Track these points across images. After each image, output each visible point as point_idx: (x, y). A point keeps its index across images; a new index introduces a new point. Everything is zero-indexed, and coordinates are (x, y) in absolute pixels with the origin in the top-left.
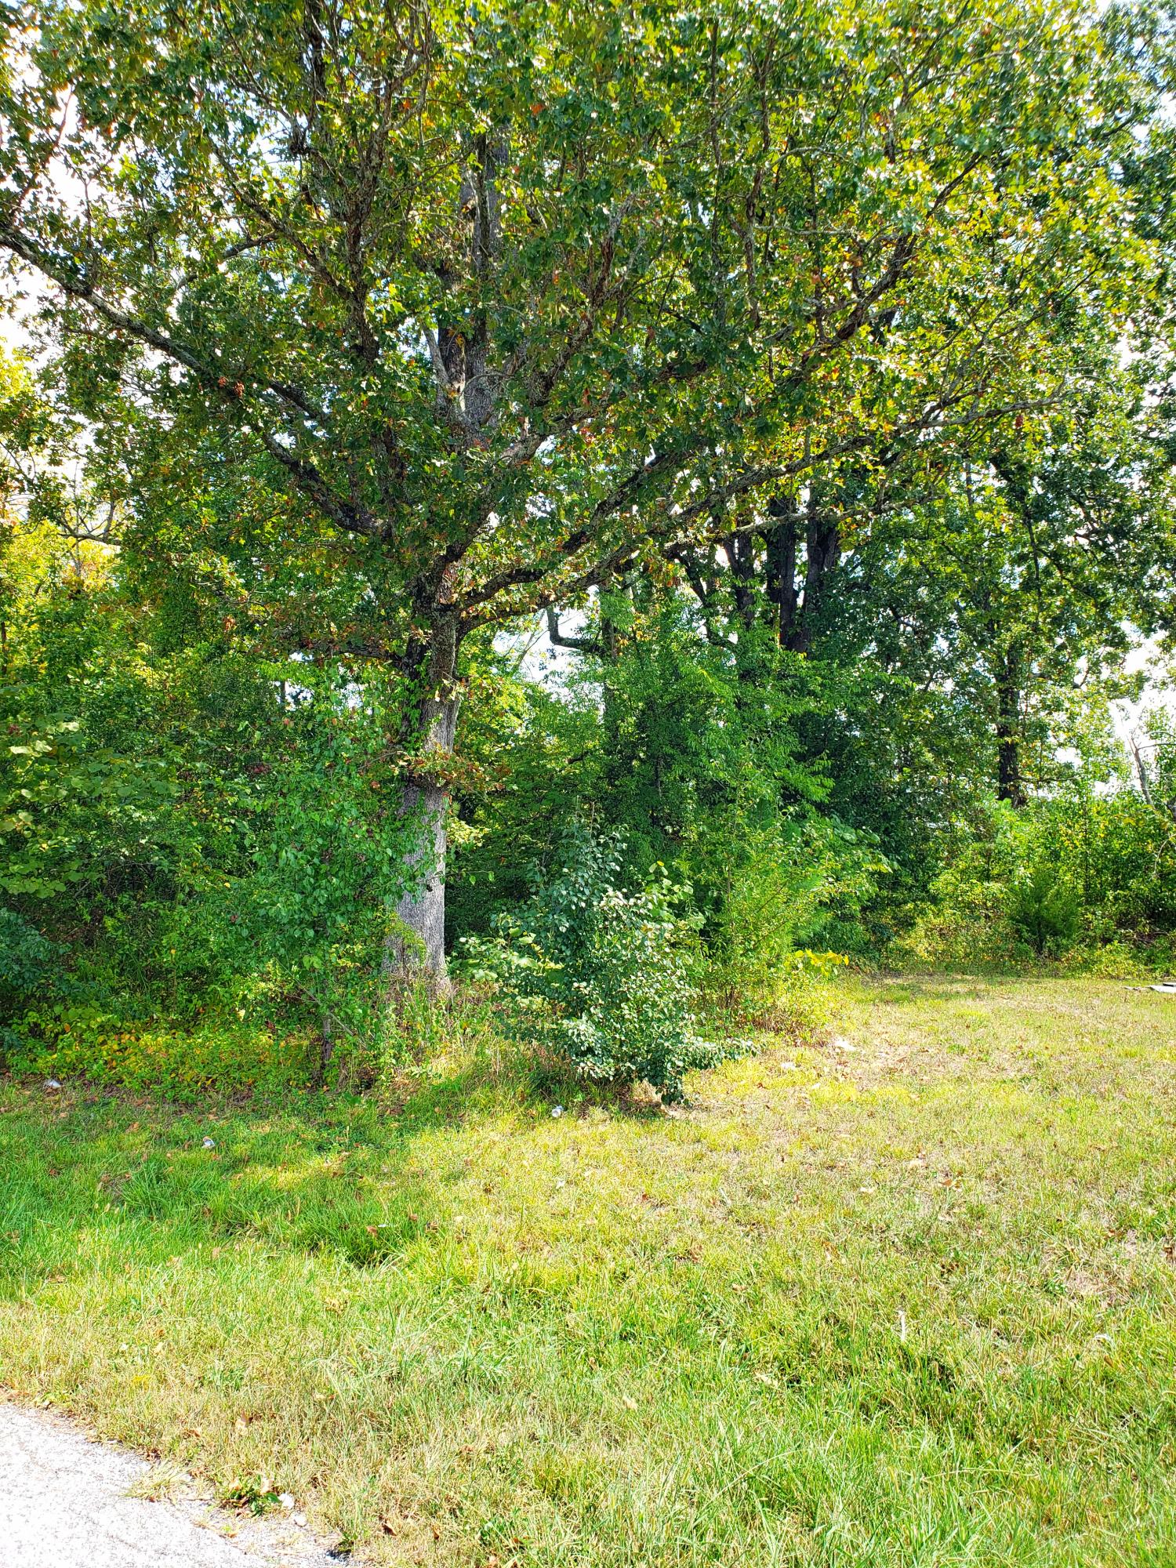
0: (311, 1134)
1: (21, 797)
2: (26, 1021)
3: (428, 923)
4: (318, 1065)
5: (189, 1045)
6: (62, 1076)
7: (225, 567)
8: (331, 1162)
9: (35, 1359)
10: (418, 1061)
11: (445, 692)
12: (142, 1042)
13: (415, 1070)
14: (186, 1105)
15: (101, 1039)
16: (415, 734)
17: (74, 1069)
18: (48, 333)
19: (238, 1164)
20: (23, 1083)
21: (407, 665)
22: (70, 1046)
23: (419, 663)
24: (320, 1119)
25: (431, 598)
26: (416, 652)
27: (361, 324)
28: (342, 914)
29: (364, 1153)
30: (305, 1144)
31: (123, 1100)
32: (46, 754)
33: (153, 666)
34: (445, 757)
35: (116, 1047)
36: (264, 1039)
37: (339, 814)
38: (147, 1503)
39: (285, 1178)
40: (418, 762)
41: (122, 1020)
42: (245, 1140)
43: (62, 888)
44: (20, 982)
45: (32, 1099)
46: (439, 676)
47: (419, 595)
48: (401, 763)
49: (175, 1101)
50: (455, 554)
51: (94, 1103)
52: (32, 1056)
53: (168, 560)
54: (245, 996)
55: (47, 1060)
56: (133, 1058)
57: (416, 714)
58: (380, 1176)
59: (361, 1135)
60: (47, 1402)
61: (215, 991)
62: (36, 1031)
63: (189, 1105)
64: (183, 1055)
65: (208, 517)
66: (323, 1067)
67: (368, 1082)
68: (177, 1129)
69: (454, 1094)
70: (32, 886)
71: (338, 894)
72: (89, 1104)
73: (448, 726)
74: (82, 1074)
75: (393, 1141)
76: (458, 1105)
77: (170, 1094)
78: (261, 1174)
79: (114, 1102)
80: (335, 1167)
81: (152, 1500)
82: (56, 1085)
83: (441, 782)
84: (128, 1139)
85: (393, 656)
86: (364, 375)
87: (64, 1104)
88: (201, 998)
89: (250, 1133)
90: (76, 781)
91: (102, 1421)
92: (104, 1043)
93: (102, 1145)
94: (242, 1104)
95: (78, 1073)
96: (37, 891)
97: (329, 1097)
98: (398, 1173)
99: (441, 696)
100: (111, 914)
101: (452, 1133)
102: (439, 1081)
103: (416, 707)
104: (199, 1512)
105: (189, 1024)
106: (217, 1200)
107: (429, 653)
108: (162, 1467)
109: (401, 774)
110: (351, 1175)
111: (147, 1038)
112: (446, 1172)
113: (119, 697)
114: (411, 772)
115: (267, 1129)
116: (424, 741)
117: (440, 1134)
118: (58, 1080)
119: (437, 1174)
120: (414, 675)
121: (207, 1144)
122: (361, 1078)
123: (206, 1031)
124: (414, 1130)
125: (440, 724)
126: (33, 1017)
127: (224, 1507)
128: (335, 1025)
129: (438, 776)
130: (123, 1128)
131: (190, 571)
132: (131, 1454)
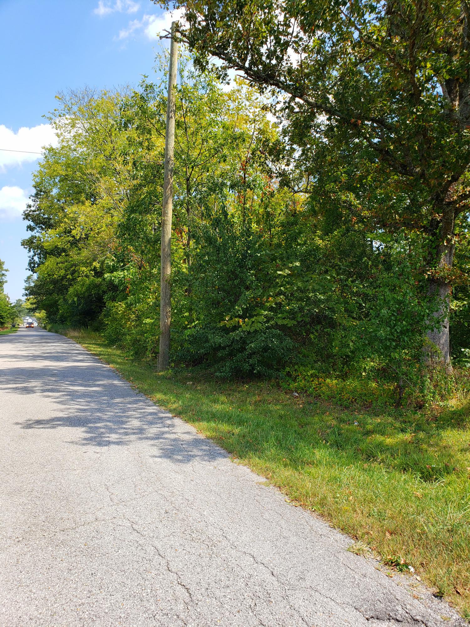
0: (398, 425)
1: (281, 290)
2: (285, 370)
3: (442, 342)
4: (398, 397)
5: (344, 384)
6: (299, 392)
7: (351, 197)
8: (408, 437)
9: (307, 493)
10: (442, 400)
11: (449, 241)
12: (327, 382)
13: (441, 403)
14: (346, 407)
15: (312, 379)
16: (435, 260)
17: (303, 390)
18: (283, 116)
19: (368, 433)
20: (286, 393)
21: (430, 230)
22: (301, 381)
23: (436, 229)
24: (401, 419)
25: (443, 200)
26: (434, 224)
27: (414, 84)
28: (407, 337)
29: (421, 435)
30: (395, 428)
31: (321, 403)
32: (288, 275)
33: (322, 240)
34: (449, 270)
35: (317, 383)
36: (374, 385)
37: (404, 295)
38: (355, 555)
39: (389, 441)
40: (436, 273)
41: (319, 373)
42: (371, 424)
43: (295, 323)
44: (283, 356)
45: (290, 399)
46: (446, 234)
47: (437, 199)
48: (429, 273)
49: (341, 405)
50: (455, 179)
51: (311, 403)
52: (288, 383)
53: (330, 197)
54: (365, 368)
55: (293, 385)
56: (324, 388)
57: (435, 251)
58: (430, 445)
59: (419, 428)
60: (313, 509)
61: (353, 364)
62: (289, 374)
63: (347, 408)
64: (343, 388)
65: (344, 178)
66: (400, 398)
67: (420, 406)
68: (343, 416)
69: (460, 415)
70: (285, 322)
71: (405, 328)
72: (310, 403)
73: (450, 256)
74: (306, 392)
75: (434, 432)
76: (462, 420)
77: (339, 403)
78: (379, 438)
79: (319, 403)
80: (409, 439)
81: (357, 554)
82: (297, 395)
83: (447, 281)
84: (325, 418)
85: (424, 227)
86: (414, 106)
87: (301, 402)
88: (347, 367)
89: (373, 422)
90: (300, 284)
91: (334, 521)
92: (313, 381)
93: (316, 419)
94: (368, 409)
95: (304, 391)
96: (287, 324)
97: (404, 411)
98: (437, 445)
99: (447, 243)
100: (313, 333)
101: (461, 432)
102: (453, 410)
103: (435, 248)
104: (377, 565)
105: (344, 377)
106: (363, 446)
107: (441, 224)
108: (359, 543)
109: (428, 278)
110: (417, 443)
111: (328, 380)
112: (460, 447)
113: (310, 252)
114: (433, 277)
115: (379, 421)
116: (439, 263)
117: (455, 432)
118: (298, 393)
119: (456, 448)
120: (434, 234)
121: (356, 424)
122: (417, 405)
123: (351, 380)
124: (443, 428)
125: (446, 255)
126: (288, 369)
127: (386, 565)
128: (405, 382)
129: (445, 278)
130: (323, 413)
131: (339, 200)
132: (346, 535)
